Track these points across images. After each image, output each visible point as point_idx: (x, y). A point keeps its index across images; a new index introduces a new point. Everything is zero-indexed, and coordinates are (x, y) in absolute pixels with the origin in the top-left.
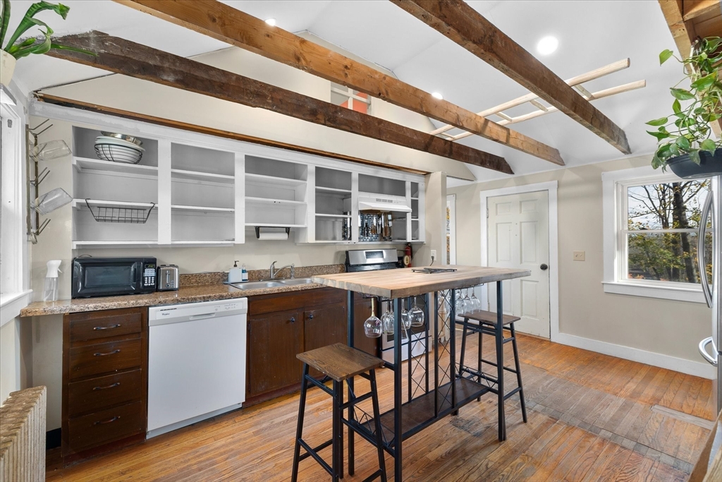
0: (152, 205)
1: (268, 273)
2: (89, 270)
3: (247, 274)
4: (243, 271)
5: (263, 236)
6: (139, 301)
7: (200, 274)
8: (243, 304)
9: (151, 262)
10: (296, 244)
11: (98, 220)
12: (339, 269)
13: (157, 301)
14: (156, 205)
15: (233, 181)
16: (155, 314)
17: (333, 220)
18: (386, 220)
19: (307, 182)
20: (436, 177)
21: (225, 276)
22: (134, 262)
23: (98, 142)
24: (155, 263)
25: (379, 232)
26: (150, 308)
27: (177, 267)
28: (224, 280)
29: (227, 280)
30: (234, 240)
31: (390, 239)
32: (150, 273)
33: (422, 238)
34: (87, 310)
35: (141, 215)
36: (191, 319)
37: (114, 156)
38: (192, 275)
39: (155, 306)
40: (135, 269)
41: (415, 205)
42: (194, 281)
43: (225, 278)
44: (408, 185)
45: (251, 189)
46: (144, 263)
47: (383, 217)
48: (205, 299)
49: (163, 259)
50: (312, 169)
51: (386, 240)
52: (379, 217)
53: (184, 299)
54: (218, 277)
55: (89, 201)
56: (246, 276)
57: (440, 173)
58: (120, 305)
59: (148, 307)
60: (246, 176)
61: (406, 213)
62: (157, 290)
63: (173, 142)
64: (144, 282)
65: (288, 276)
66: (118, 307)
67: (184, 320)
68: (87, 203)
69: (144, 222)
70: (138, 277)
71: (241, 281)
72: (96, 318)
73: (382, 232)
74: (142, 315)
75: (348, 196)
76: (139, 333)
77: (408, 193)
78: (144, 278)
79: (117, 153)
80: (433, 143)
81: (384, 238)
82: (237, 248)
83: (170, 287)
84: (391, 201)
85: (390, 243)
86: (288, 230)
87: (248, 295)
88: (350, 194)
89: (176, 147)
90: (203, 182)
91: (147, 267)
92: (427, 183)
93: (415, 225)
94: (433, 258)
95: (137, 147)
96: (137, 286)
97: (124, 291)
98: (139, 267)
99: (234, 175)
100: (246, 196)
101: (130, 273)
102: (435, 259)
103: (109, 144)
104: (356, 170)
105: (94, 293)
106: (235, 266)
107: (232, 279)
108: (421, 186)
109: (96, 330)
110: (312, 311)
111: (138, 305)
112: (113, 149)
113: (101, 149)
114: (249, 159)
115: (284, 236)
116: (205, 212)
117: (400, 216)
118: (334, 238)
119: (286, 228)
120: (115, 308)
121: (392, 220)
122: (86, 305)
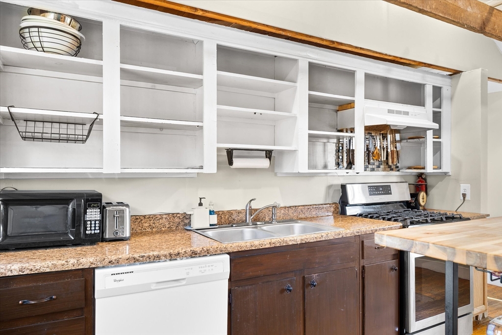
0: (95, 116)
1: (242, 216)
2: (13, 211)
3: (215, 216)
4: (211, 213)
5: (238, 163)
6: (81, 260)
7: (155, 215)
8: (223, 265)
9: (94, 200)
10: (276, 174)
11: (24, 138)
12: (332, 209)
13: (107, 261)
14: (100, 117)
15: (200, 83)
16: (103, 280)
17: (325, 140)
18: (394, 141)
19: (298, 84)
20: (471, 77)
21: (186, 218)
22: (72, 200)
23: (24, 25)
24: (100, 200)
25: (383, 158)
26: (97, 272)
27: (127, 206)
28: (185, 225)
29: (189, 224)
30: (201, 167)
31: (397, 168)
32: (93, 214)
33: (446, 167)
34: (9, 274)
35: (80, 131)
36: (153, 288)
37: (45, 45)
38: (144, 216)
39: (103, 267)
40: (74, 210)
41: (437, 117)
42: (147, 225)
43: (187, 221)
44: (429, 91)
45: (225, 95)
46: (87, 201)
47: (389, 136)
48: (172, 257)
49: (110, 195)
50: (304, 66)
51: (392, 170)
52: (384, 137)
53: (143, 257)
54: (177, 220)
55: (13, 110)
56: (214, 219)
57: (479, 71)
58: (55, 265)
59: (94, 269)
60: (218, 75)
61: (425, 130)
62: (103, 240)
63: (124, 24)
64: (85, 229)
65: (267, 219)
66: (53, 270)
67: (145, 289)
68: (10, 113)
69: (84, 141)
70: (78, 220)
71: (208, 226)
72: (23, 286)
73: (387, 158)
74: (86, 281)
75: (350, 105)
76: (82, 309)
77: (429, 100)
78: (85, 222)
79: (49, 39)
80: (493, 19)
81: (390, 167)
82: (202, 179)
83: (120, 235)
84: (407, 113)
85: (397, 173)
86: (269, 154)
87: (231, 250)
88: (353, 102)
89: (126, 32)
90: (158, 86)
91: (90, 206)
92: (454, 87)
93: (437, 147)
94: (464, 195)
95: (75, 32)
96: (77, 234)
97: (60, 241)
98: (79, 205)
99: (201, 74)
100: (218, 104)
101: (67, 215)
102: (468, 198)
103: (38, 27)
104: (361, 67)
105: (20, 244)
106: (200, 204)
107: (195, 224)
108: (445, 92)
109: (22, 304)
110: (315, 276)
111: (80, 267)
112: (43, 34)
113: (27, 35)
114: (222, 50)
115: (265, 163)
116: (161, 127)
117: (416, 135)
118: (325, 167)
119: (266, 151)
120: (48, 270)
121: (400, 141)
122: (9, 266)
